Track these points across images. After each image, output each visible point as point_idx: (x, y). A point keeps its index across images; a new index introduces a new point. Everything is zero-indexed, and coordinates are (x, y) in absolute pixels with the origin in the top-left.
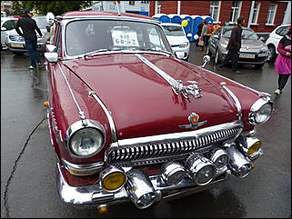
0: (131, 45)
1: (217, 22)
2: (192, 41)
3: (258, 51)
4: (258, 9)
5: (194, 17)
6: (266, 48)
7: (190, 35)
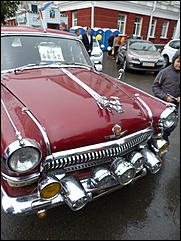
0: (57, 60)
1: (124, 34)
2: (104, 50)
3: (156, 60)
4: (155, 25)
5: (105, 30)
6: (162, 58)
7: (103, 46)
